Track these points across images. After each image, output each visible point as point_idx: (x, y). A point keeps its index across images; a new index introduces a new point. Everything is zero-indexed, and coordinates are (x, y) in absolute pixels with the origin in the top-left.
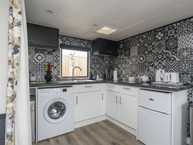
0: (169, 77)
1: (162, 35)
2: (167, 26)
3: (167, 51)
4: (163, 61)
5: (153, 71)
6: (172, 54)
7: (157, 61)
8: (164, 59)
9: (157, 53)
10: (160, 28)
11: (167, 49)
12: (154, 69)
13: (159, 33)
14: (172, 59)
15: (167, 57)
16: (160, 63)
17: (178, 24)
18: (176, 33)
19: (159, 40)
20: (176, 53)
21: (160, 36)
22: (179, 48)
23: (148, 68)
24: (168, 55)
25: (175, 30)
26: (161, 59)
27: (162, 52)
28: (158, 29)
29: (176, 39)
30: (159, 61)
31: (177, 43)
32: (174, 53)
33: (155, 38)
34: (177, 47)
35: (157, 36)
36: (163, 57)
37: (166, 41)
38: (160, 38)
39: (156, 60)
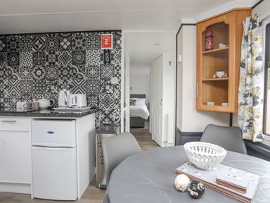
0: (74, 99)
1: (68, 43)
2: (75, 32)
3: (73, 66)
4: (69, 78)
5: (56, 92)
6: (80, 71)
7: (62, 78)
8: (70, 76)
9: (62, 67)
10: (67, 33)
11: (74, 63)
12: (58, 90)
13: (65, 40)
14: (79, 77)
15: (74, 74)
16: (65, 81)
17: (87, 35)
18: (84, 45)
19: (64, 49)
20: (83, 70)
21: (65, 43)
22: (87, 64)
23: (50, 87)
24: (75, 71)
25: (84, 41)
26: (67, 76)
27: (69, 67)
28: (64, 33)
29: (84, 52)
30: (64, 78)
31: (85, 58)
32: (81, 70)
33: (60, 45)
34: (84, 63)
35: (62, 44)
36: (69, 74)
37: (74, 52)
38: (65, 47)
39: (60, 76)
